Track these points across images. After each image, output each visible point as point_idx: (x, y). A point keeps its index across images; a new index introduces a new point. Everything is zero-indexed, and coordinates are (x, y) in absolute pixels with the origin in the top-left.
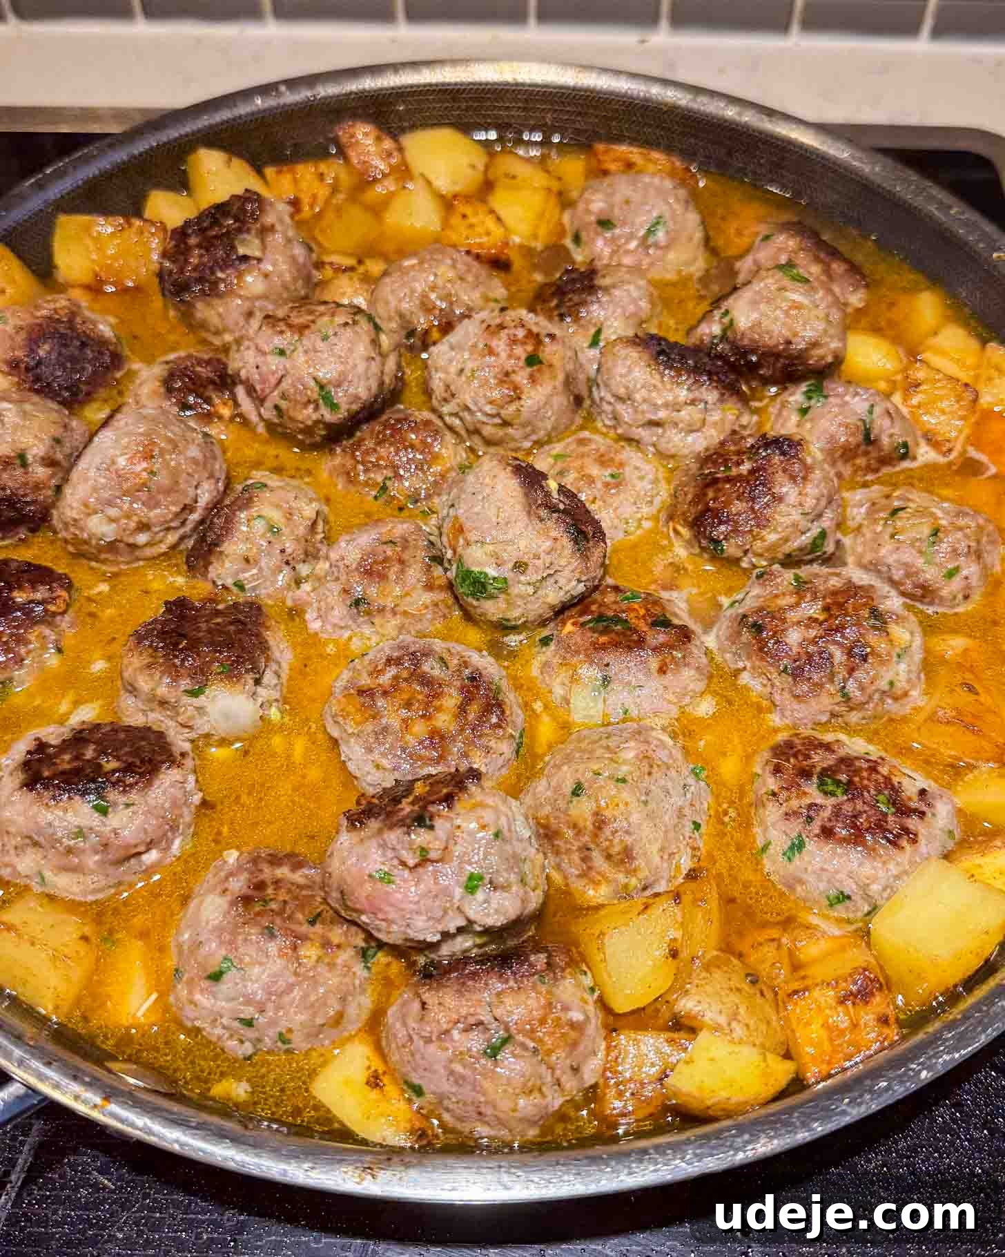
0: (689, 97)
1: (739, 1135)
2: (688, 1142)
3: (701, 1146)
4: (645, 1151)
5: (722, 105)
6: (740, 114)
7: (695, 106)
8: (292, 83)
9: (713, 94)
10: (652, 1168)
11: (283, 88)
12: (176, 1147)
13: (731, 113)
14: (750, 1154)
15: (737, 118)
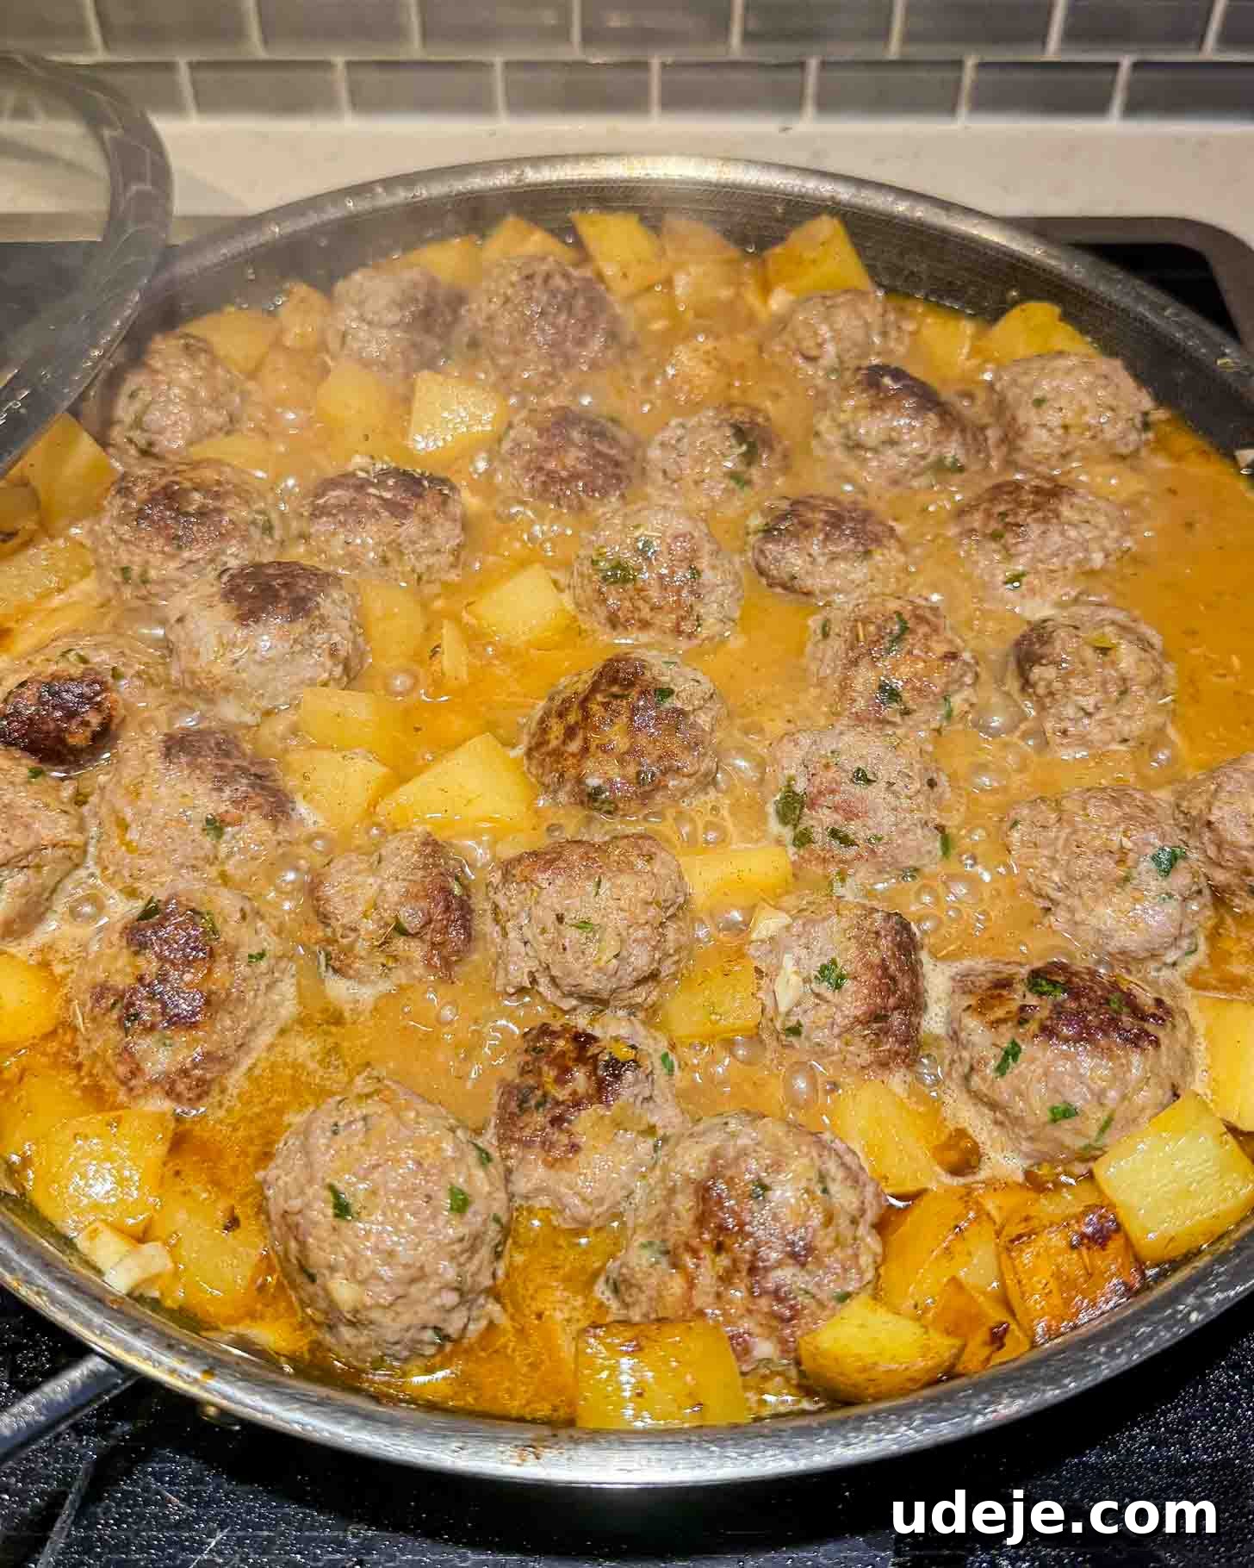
0: (853, 190)
1: (976, 1395)
2: (914, 1406)
3: (930, 1410)
4: (862, 1418)
5: (890, 199)
6: (912, 208)
7: (859, 201)
8: (389, 183)
9: (880, 186)
10: (874, 1437)
11: (379, 190)
12: (297, 1427)
13: (901, 207)
14: (990, 1417)
15: (908, 214)
